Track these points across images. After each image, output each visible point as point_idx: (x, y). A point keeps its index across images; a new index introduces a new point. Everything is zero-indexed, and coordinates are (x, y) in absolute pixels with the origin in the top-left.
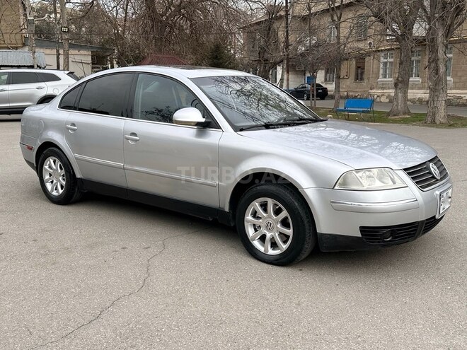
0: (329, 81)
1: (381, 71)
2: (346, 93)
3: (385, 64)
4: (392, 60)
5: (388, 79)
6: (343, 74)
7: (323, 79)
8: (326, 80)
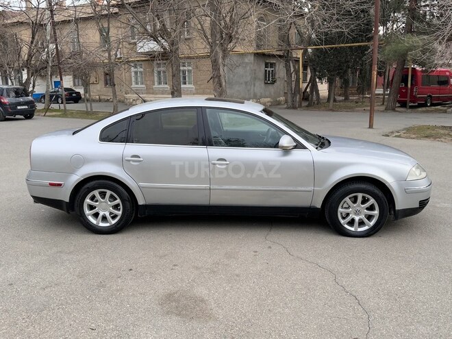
0: (79, 85)
1: (133, 79)
2: (98, 97)
3: (136, 73)
4: (142, 70)
5: (140, 86)
6: (92, 80)
7: (72, 83)
8: (74, 85)
